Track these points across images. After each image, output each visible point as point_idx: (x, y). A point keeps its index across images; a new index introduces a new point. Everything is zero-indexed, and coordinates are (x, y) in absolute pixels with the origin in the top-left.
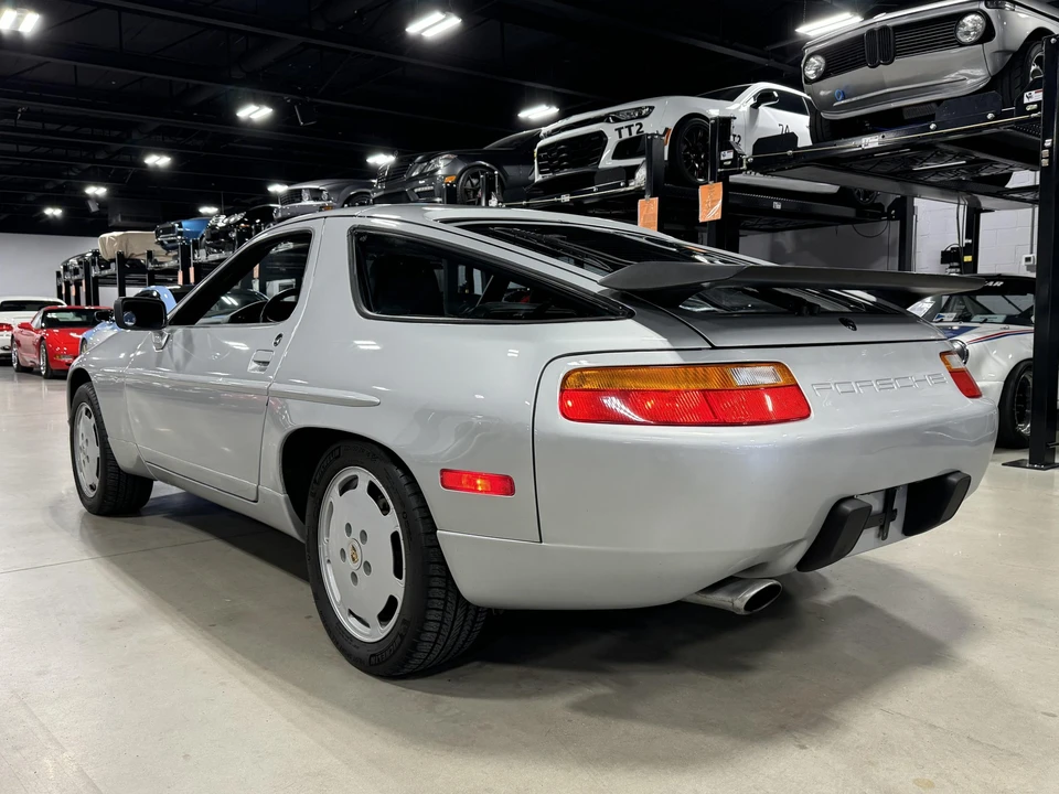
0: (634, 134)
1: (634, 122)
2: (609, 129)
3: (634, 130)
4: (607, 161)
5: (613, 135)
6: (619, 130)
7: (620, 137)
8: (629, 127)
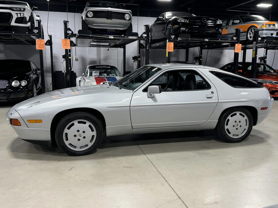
0: (22, 16)
1: (22, 12)
2: (13, 13)
3: (22, 15)
4: (13, 23)
5: (15, 15)
6: (17, 14)
7: (18, 16)
8: (20, 14)
